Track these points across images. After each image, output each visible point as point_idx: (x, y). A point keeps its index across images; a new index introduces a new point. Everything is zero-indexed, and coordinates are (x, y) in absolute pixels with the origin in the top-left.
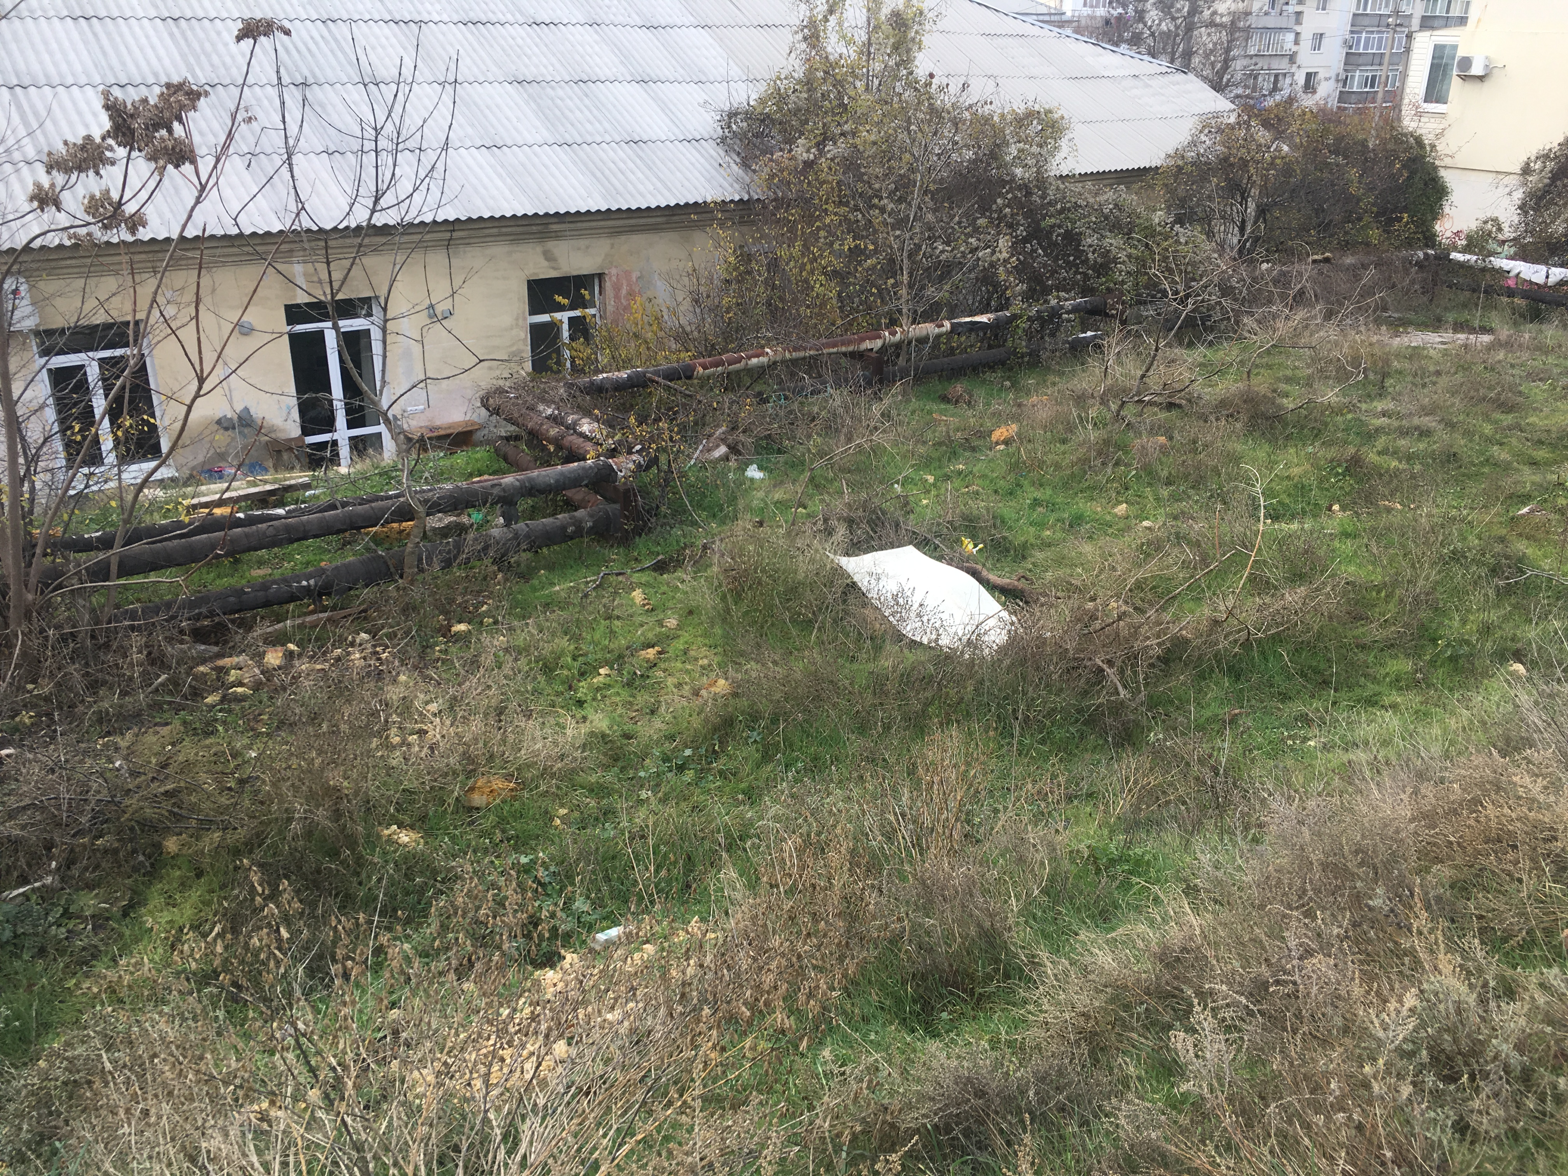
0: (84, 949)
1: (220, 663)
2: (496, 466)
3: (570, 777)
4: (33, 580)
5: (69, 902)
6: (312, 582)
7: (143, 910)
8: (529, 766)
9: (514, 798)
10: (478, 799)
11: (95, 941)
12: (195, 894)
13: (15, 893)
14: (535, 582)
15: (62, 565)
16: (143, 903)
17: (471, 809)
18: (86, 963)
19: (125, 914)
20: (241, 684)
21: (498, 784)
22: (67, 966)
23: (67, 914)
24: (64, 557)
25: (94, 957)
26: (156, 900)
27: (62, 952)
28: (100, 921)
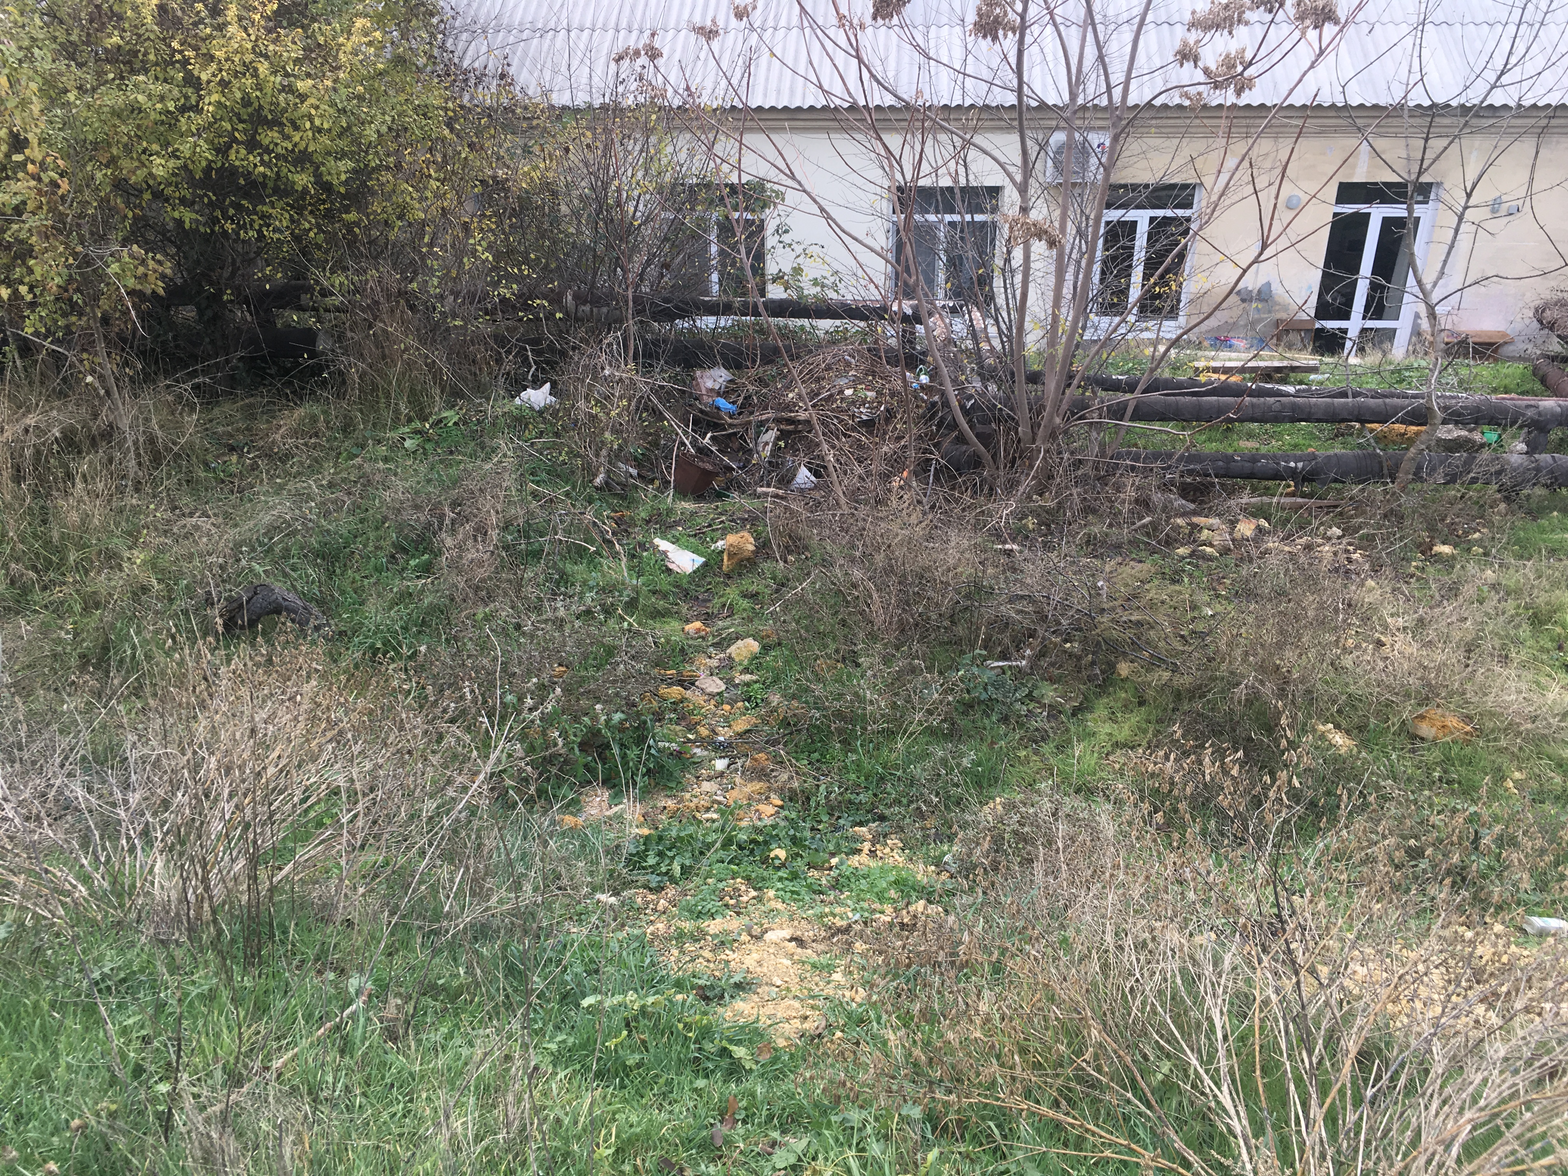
0: (1037, 730)
1: (1196, 520)
2: (1528, 387)
3: (1539, 741)
4: (1064, 406)
5: (1035, 687)
6: (1300, 465)
7: (1089, 716)
8: (1492, 714)
9: (1468, 743)
10: (1425, 730)
11: (1047, 727)
12: (1135, 718)
13: (996, 664)
14: (1544, 522)
15: (1089, 398)
16: (1091, 710)
17: (1414, 737)
18: (1036, 742)
19: (1074, 715)
20: (1211, 545)
21: (1453, 722)
22: (1021, 739)
23: (1030, 695)
24: (1093, 392)
25: (1043, 739)
26: (1101, 711)
27: (1021, 725)
28: (1054, 711)
